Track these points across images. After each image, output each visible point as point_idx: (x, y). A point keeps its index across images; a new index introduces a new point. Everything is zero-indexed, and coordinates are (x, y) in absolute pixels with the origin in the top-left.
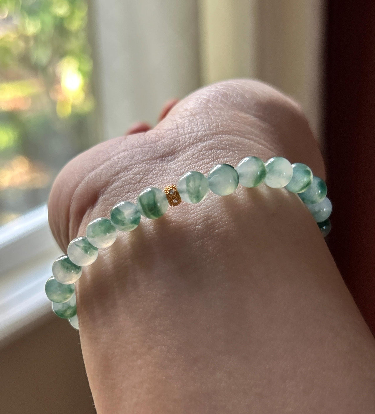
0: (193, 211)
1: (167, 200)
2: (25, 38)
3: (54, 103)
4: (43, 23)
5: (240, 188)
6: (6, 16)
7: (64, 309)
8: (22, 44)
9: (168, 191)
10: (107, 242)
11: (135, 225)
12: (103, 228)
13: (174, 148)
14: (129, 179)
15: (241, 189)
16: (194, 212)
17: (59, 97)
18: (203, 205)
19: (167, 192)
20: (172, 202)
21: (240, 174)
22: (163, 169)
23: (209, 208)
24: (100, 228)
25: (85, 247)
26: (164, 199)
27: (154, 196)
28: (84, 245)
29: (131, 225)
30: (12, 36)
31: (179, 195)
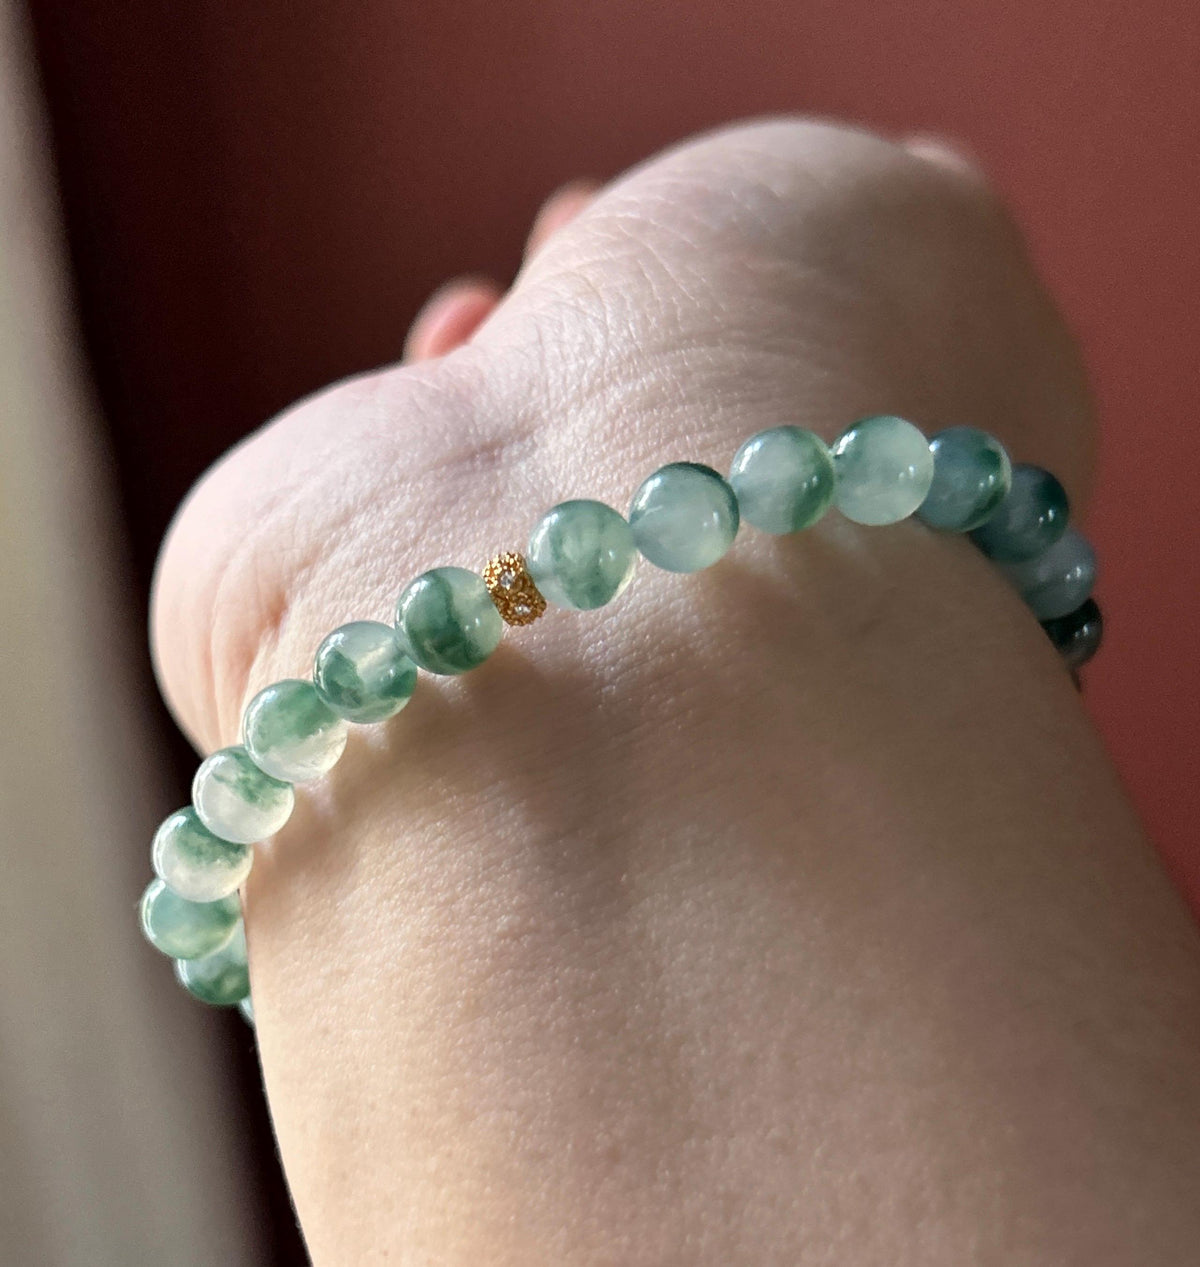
0: (591, 634)
1: (495, 608)
5: (751, 539)
7: (215, 974)
9: (493, 579)
10: (313, 763)
11: (396, 700)
12: (292, 718)
13: (530, 414)
14: (383, 537)
15: (753, 542)
16: (594, 637)
18: (625, 612)
19: (490, 582)
20: (509, 612)
21: (741, 493)
22: (493, 491)
23: (644, 620)
24: (282, 718)
25: (245, 781)
26: (485, 604)
27: (448, 597)
28: (241, 775)
29: (384, 703)
31: (532, 587)
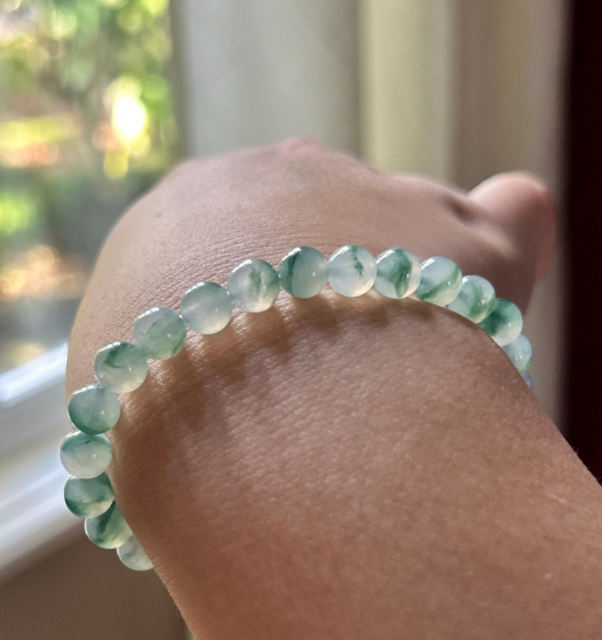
2: (50, 43)
3: (99, 156)
4: (81, 18)
6: (17, 6)
8: (44, 55)
17: (109, 145)
30: (29, 41)
